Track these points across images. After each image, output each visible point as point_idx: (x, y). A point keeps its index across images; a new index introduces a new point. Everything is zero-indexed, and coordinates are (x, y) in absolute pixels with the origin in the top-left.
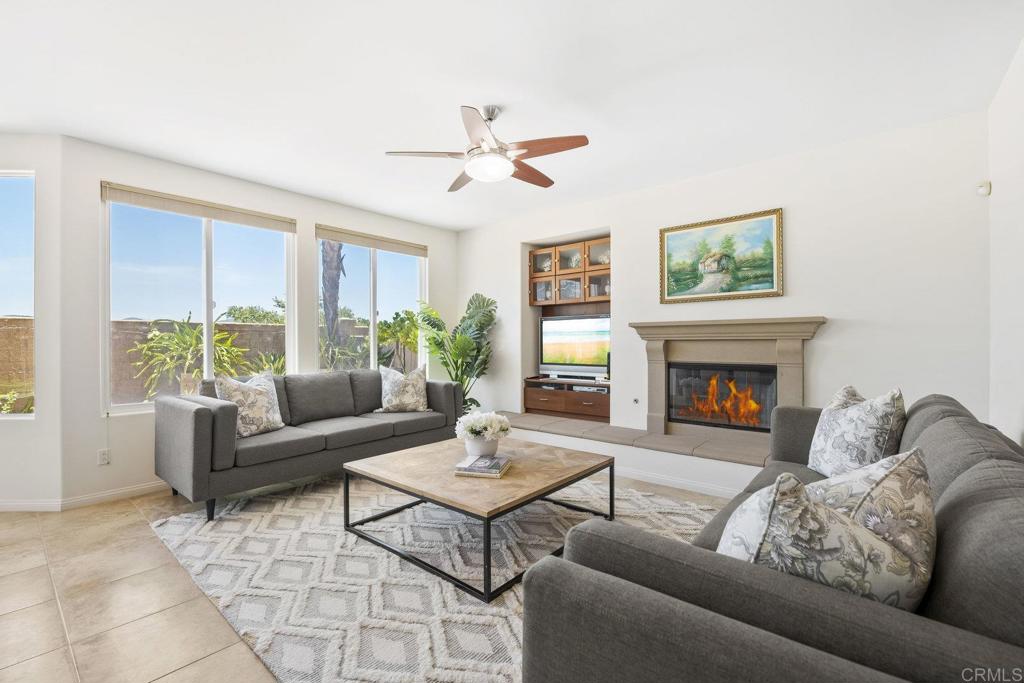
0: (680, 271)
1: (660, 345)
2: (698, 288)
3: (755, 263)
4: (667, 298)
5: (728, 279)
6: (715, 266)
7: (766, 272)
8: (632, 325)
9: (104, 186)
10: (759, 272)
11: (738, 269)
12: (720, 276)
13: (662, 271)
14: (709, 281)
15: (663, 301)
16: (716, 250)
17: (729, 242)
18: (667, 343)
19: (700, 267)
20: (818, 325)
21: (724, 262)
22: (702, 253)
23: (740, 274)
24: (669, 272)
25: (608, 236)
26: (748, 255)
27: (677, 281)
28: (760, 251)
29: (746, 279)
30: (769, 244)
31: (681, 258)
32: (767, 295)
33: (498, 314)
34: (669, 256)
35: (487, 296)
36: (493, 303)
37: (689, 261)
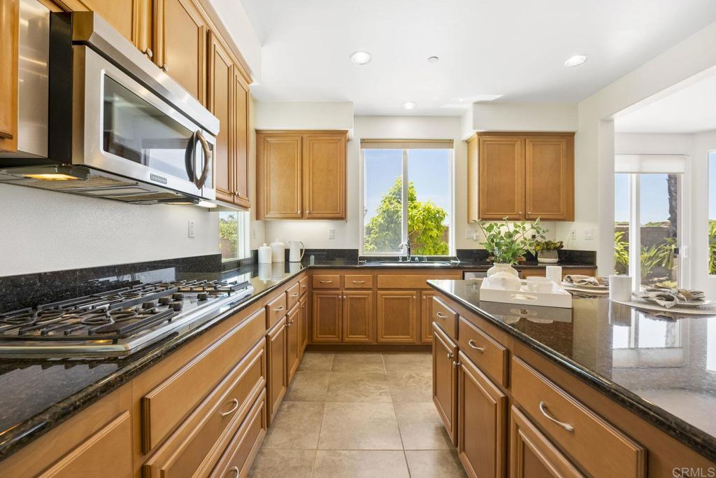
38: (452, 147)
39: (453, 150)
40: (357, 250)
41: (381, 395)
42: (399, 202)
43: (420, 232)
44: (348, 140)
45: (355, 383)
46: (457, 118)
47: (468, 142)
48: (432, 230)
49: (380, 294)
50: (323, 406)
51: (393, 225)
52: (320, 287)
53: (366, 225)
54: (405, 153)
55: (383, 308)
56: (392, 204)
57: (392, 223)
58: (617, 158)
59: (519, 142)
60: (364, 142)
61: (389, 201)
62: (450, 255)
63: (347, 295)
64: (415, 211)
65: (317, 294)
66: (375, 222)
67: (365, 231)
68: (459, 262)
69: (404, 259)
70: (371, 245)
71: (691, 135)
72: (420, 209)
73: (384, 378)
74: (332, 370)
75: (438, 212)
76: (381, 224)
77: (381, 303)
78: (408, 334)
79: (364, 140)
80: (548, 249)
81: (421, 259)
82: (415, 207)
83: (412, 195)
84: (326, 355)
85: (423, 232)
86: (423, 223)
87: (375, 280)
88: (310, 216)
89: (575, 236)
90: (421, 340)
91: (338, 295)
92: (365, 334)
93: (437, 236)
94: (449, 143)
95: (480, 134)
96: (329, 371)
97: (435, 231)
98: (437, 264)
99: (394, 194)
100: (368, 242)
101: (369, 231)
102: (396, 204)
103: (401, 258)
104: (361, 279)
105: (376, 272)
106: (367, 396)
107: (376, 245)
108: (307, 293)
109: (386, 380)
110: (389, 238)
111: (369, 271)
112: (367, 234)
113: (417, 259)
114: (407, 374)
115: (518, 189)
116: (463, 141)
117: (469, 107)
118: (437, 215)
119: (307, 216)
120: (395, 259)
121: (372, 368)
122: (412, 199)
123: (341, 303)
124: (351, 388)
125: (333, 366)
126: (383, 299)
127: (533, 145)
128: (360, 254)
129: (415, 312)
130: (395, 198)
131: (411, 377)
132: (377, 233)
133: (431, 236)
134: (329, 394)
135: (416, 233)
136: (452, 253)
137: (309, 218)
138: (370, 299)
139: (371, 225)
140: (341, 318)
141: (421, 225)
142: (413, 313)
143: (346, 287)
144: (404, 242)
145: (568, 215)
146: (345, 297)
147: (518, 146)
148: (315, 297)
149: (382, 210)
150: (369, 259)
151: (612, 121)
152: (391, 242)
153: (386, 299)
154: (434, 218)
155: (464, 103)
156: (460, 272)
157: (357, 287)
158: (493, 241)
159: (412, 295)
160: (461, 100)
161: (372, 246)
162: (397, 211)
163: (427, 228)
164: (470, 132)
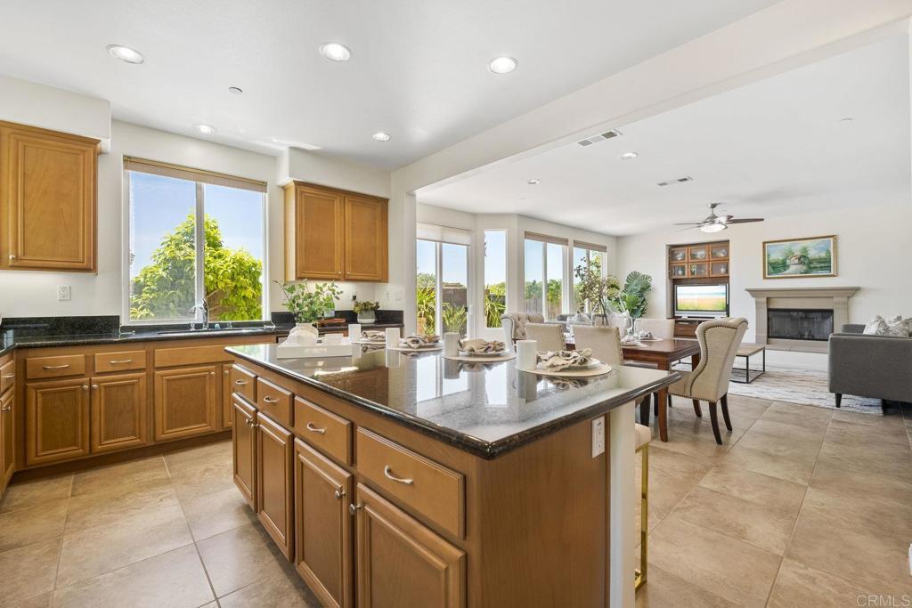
0: (775, 263)
1: (765, 300)
2: (787, 272)
3: (820, 261)
4: (767, 276)
5: (805, 268)
6: (797, 261)
7: (827, 265)
8: (747, 290)
9: (526, 233)
10: (823, 265)
11: (811, 263)
12: (800, 266)
13: (764, 263)
14: (793, 269)
15: (765, 278)
16: (798, 253)
17: (805, 250)
18: (768, 298)
19: (788, 261)
20: (855, 291)
21: (802, 259)
22: (790, 254)
23: (812, 266)
24: (769, 263)
25: (728, 241)
26: (817, 256)
27: (773, 268)
28: (823, 255)
29: (815, 268)
30: (828, 252)
31: (776, 256)
32: (828, 276)
33: (653, 284)
34: (768, 255)
35: (643, 272)
36: (650, 277)
37: (781, 258)
38: (266, 192)
39: (267, 195)
40: (118, 317)
41: (161, 500)
42: (193, 247)
43: (229, 291)
44: (101, 153)
45: (118, 499)
46: (272, 158)
47: (284, 188)
48: (245, 288)
49: (159, 375)
50: (59, 541)
51: (183, 282)
52: (42, 375)
53: (133, 278)
54: (199, 189)
55: (165, 393)
56: (181, 249)
57: (181, 278)
58: (418, 225)
59: (338, 199)
60: (129, 161)
61: (177, 245)
62: (263, 320)
63: (98, 382)
64: (219, 263)
65: (36, 388)
66: (149, 275)
67: (131, 288)
68: (274, 327)
69: (198, 326)
70: (142, 309)
71: (474, 215)
72: (228, 259)
73: (168, 481)
74: (72, 495)
75: (255, 265)
76: (162, 277)
77: (160, 386)
78: (205, 422)
79: (129, 157)
80: (366, 310)
81: (223, 326)
82: (220, 256)
83: (215, 239)
84: (58, 480)
85: (232, 291)
86: (233, 279)
87: (150, 357)
88: (17, 264)
89: (390, 297)
90: (223, 425)
91: (82, 384)
92: (134, 434)
93: (254, 296)
94: (261, 186)
95: (298, 184)
96: (67, 497)
97: (250, 289)
98: (244, 331)
99: (186, 234)
100: (136, 305)
101: (139, 288)
102: (189, 250)
103: (193, 326)
104: (126, 357)
105: (151, 346)
106: (139, 508)
107: (152, 310)
108: (13, 388)
109: (170, 483)
110: (176, 300)
111: (141, 345)
112: (135, 293)
113: (217, 325)
114: (203, 468)
115: (338, 248)
116: (279, 187)
117: (285, 149)
118: (254, 269)
119: (10, 263)
120: (186, 327)
121: (146, 476)
122: (215, 244)
123: (88, 394)
124: (110, 507)
125: (74, 490)
126: (165, 382)
127: (352, 205)
128: (123, 323)
129: (213, 391)
130: (185, 242)
131: (207, 470)
132: (153, 291)
133: (244, 297)
134: (70, 524)
135: (222, 293)
136: (266, 316)
137: (13, 267)
138: (143, 383)
139: (142, 280)
140: (87, 417)
141: (229, 281)
142: (211, 392)
143: (97, 371)
144: (199, 304)
145: (383, 278)
146: (95, 386)
147: (337, 203)
148: (32, 394)
149: (163, 257)
150: (140, 329)
151: (414, 195)
152: (180, 306)
153: (168, 380)
154: (247, 272)
155: (280, 144)
156: (274, 338)
157: (117, 369)
158: (294, 302)
159: (210, 371)
160: (275, 140)
161: (145, 312)
162: (191, 261)
163: (239, 285)
164: (286, 179)
